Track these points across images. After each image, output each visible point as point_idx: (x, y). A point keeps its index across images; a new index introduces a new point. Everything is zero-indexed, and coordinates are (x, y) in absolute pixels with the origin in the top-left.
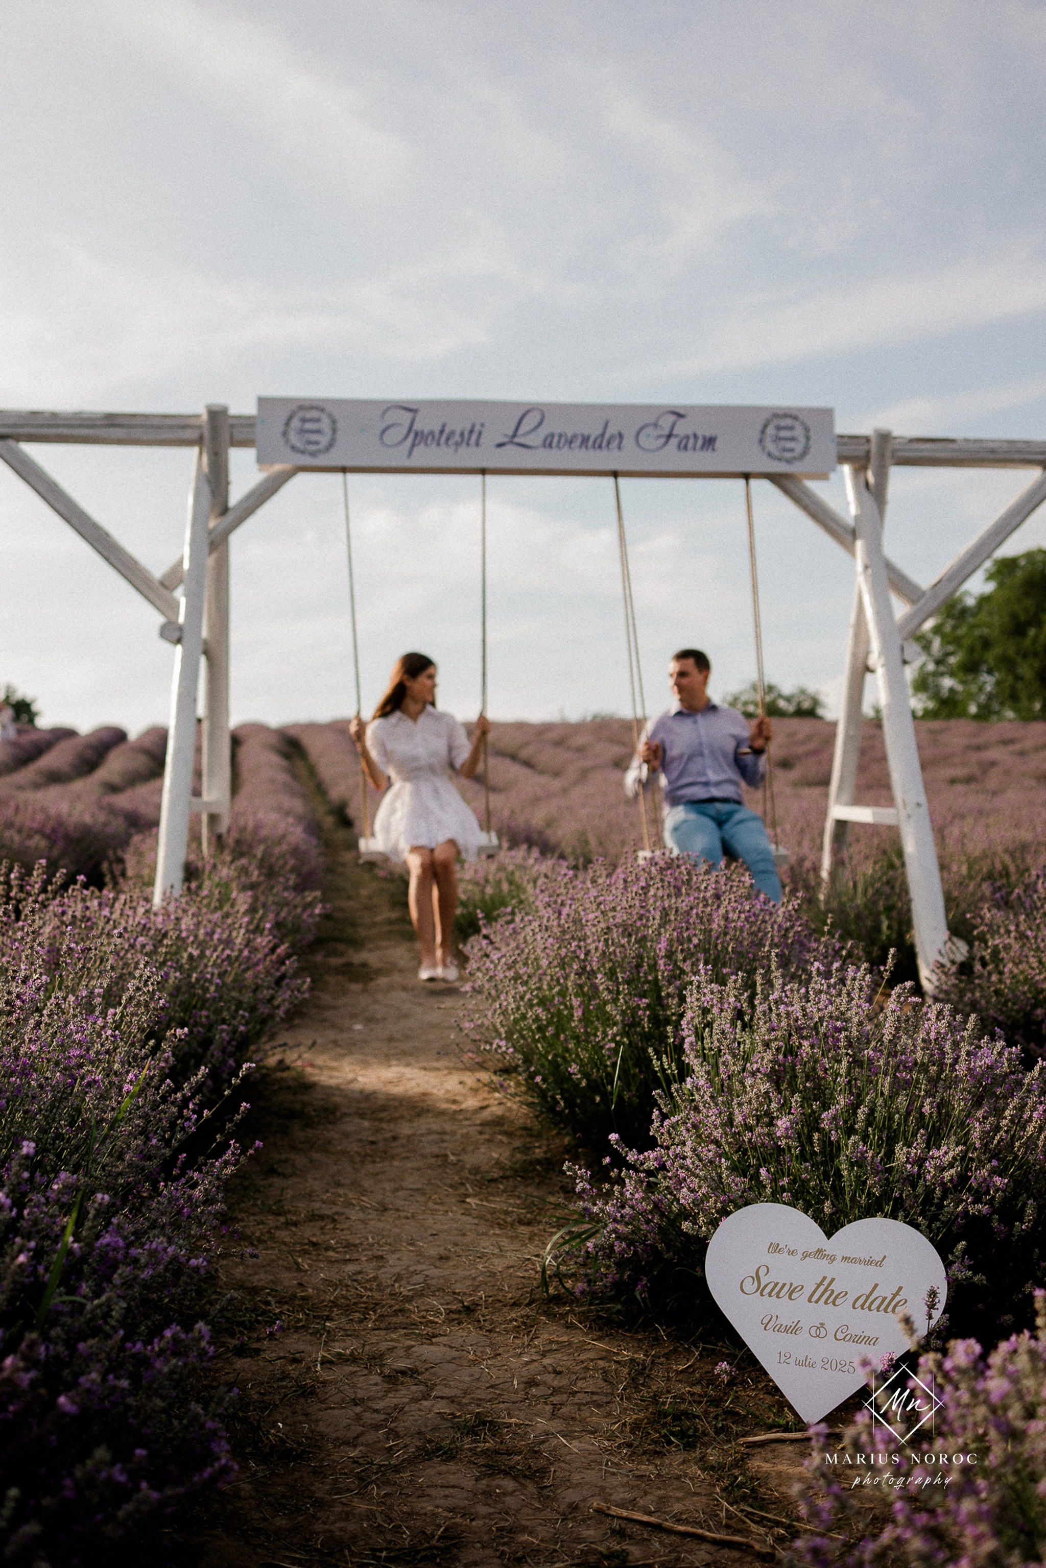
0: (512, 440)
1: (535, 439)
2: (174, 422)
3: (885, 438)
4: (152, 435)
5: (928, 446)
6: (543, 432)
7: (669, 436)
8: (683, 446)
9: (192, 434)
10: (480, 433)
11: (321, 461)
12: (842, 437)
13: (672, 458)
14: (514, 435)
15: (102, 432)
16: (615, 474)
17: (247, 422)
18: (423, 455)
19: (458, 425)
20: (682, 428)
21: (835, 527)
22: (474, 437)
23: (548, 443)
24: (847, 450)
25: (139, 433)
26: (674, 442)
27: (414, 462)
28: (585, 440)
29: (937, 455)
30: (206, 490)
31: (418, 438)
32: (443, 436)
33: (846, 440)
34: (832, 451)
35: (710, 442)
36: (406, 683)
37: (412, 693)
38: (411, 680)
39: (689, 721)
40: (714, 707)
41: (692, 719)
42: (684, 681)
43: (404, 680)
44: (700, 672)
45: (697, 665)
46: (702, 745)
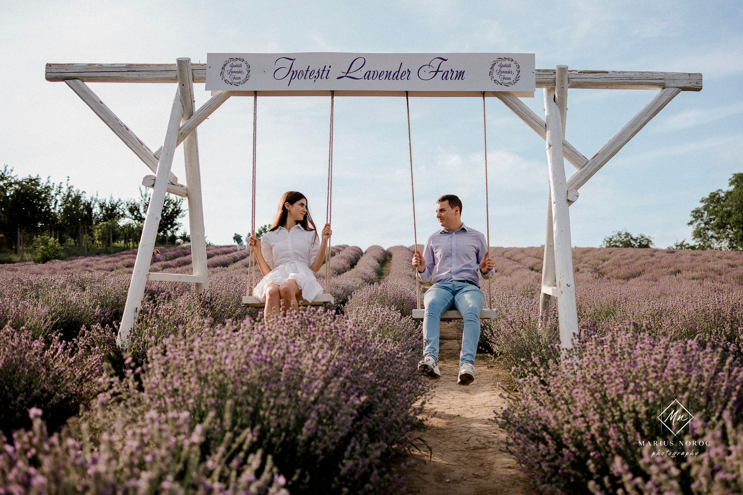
0: (347, 75)
1: (360, 74)
2: (162, 69)
3: (563, 70)
4: (151, 76)
5: (591, 75)
6: (364, 70)
7: (437, 71)
8: (445, 77)
9: (172, 75)
10: (329, 71)
11: (241, 88)
12: (539, 71)
13: (438, 84)
14: (348, 73)
15: (125, 75)
16: (407, 94)
17: (202, 68)
18: (298, 84)
19: (316, 67)
20: (445, 67)
21: (535, 123)
22: (325, 73)
23: (367, 76)
24: (542, 79)
25: (144, 75)
26: (440, 74)
27: (291, 88)
28: (388, 74)
29: (598, 81)
30: (180, 105)
31: (294, 74)
32: (308, 73)
33: (541, 73)
34: (533, 78)
35: (460, 75)
36: (287, 208)
37: (290, 214)
38: (290, 206)
39: (447, 237)
40: (463, 229)
41: (450, 236)
42: (443, 214)
43: (286, 206)
44: (452, 208)
45: (450, 204)
46: (452, 250)
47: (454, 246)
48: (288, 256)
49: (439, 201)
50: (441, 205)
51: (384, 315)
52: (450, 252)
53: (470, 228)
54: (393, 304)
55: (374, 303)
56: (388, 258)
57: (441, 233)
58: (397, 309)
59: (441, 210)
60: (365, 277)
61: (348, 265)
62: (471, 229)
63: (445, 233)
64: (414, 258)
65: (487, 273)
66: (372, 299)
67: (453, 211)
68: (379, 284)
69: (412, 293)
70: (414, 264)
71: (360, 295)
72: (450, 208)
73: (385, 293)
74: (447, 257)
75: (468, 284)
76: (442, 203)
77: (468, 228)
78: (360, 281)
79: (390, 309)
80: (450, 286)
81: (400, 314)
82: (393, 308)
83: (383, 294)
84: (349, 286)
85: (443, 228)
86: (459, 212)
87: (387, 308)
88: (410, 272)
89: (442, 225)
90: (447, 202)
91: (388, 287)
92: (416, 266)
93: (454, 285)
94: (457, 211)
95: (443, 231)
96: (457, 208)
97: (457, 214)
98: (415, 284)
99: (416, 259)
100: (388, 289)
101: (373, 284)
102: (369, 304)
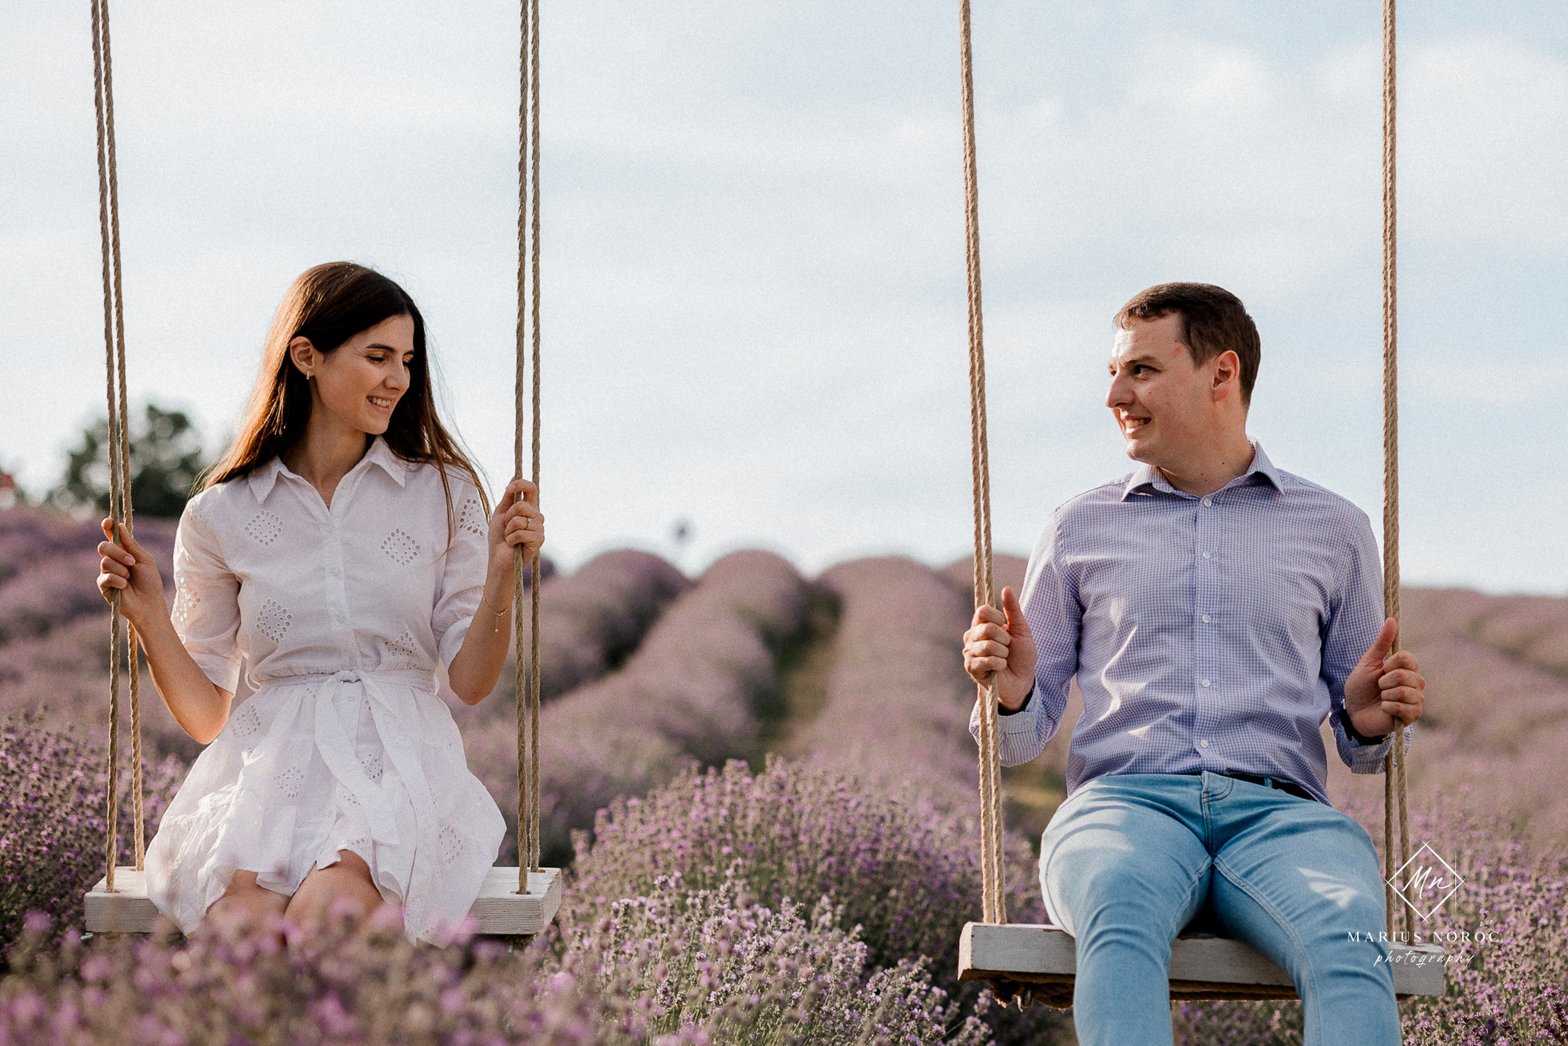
36: (303, 367)
37: (322, 405)
38: (317, 357)
39: (1170, 518)
40: (1262, 481)
41: (1184, 513)
42: (1143, 389)
43: (295, 358)
44: (1198, 359)
45: (1187, 336)
46: (1192, 592)
47: (1207, 575)
48: (328, 650)
49: (1131, 312)
50: (1137, 339)
51: (767, 949)
52: (1183, 604)
53: (1293, 478)
54: (825, 889)
55: (716, 881)
56: (821, 619)
57: (1130, 497)
58: (845, 925)
59: (1136, 368)
60: (682, 723)
61: (588, 654)
62: (1302, 482)
63: (1158, 496)
64: (978, 629)
65: (1378, 739)
66: (707, 858)
67: (1206, 375)
68: (756, 769)
69: (941, 827)
70: (976, 663)
71: (644, 832)
72: (1184, 359)
73: (787, 823)
74: (1162, 629)
75: (1281, 794)
76: (1144, 325)
77: (1283, 474)
78: (654, 747)
79: (805, 914)
80: (1188, 796)
81: (859, 951)
82: (825, 912)
83: (776, 830)
84: (584, 775)
85: (1141, 473)
86: (1234, 384)
87: (788, 911)
88: (944, 706)
89: (1138, 455)
90: (1170, 324)
91: (806, 788)
92: (987, 674)
93: (1212, 796)
94: (1225, 374)
95: (1147, 487)
96: (1230, 360)
97: (1224, 395)
98: (968, 778)
99: (987, 636)
100: (806, 805)
101: (720, 765)
102: (693, 883)
